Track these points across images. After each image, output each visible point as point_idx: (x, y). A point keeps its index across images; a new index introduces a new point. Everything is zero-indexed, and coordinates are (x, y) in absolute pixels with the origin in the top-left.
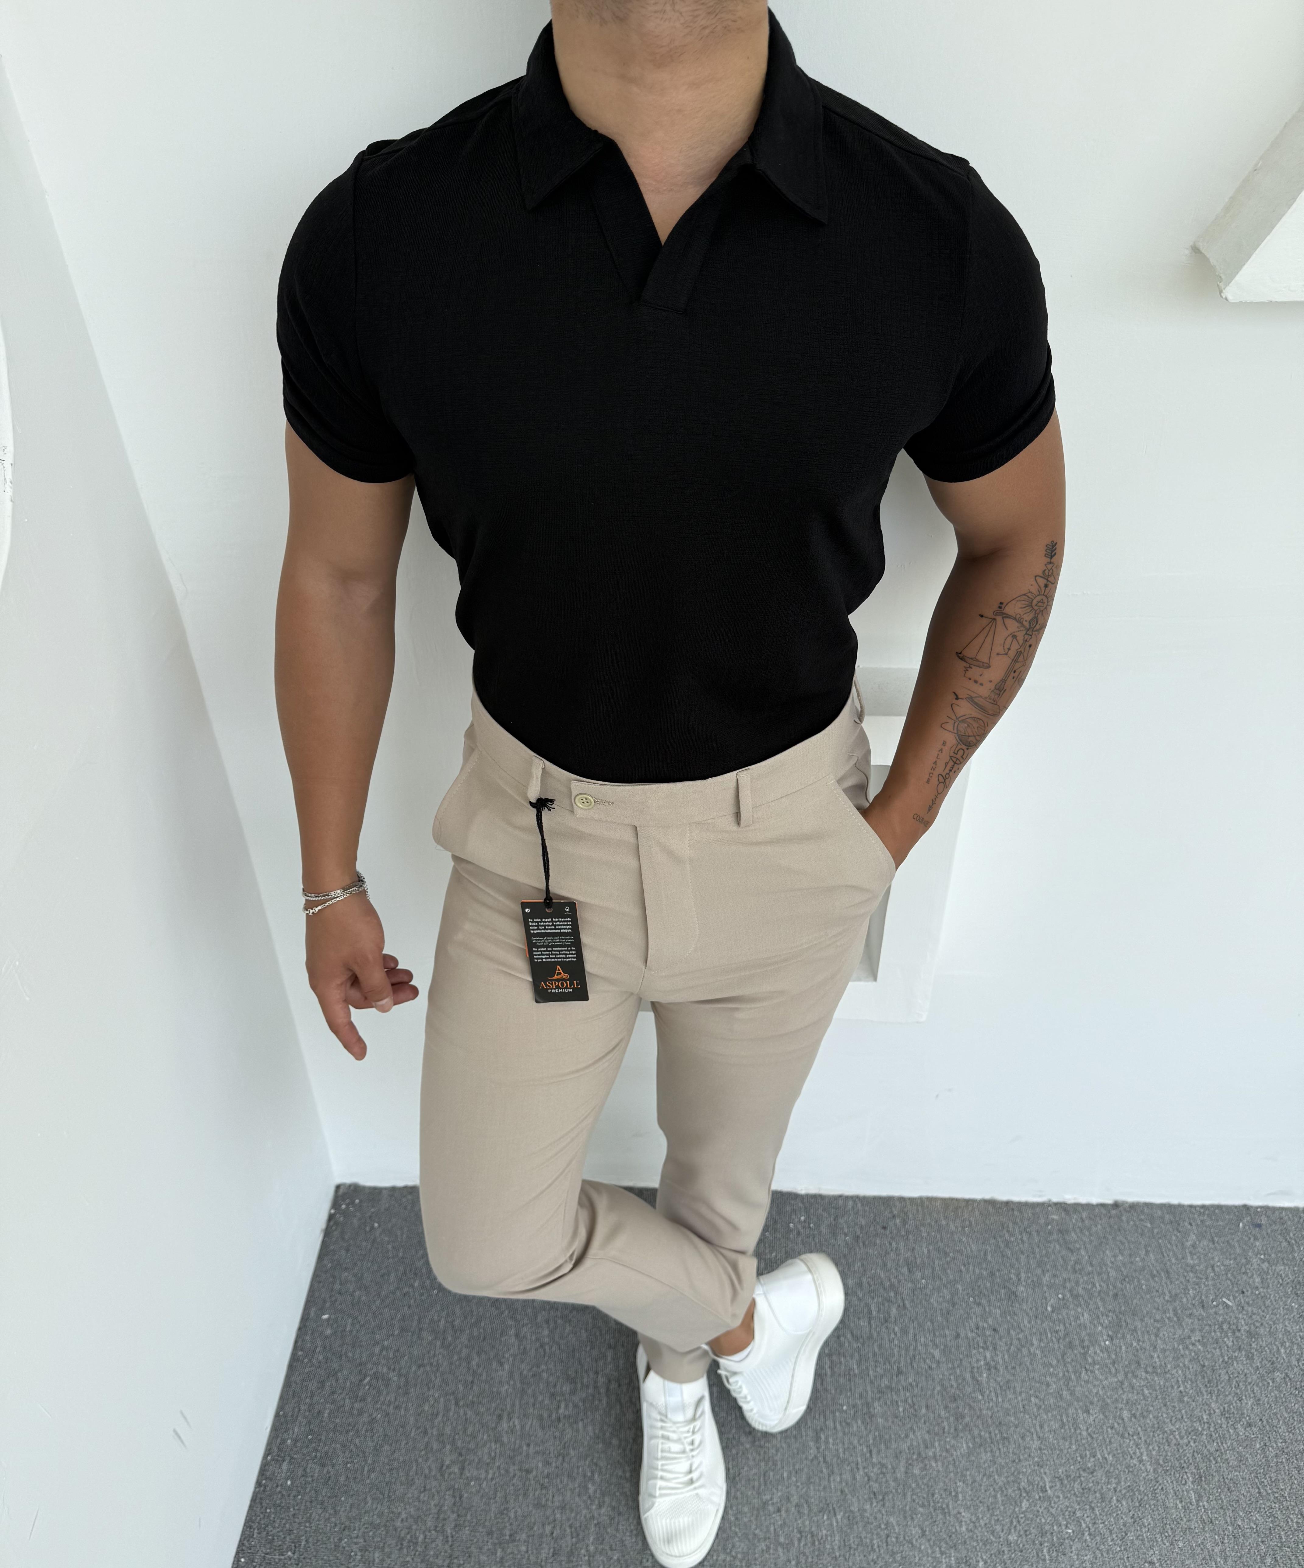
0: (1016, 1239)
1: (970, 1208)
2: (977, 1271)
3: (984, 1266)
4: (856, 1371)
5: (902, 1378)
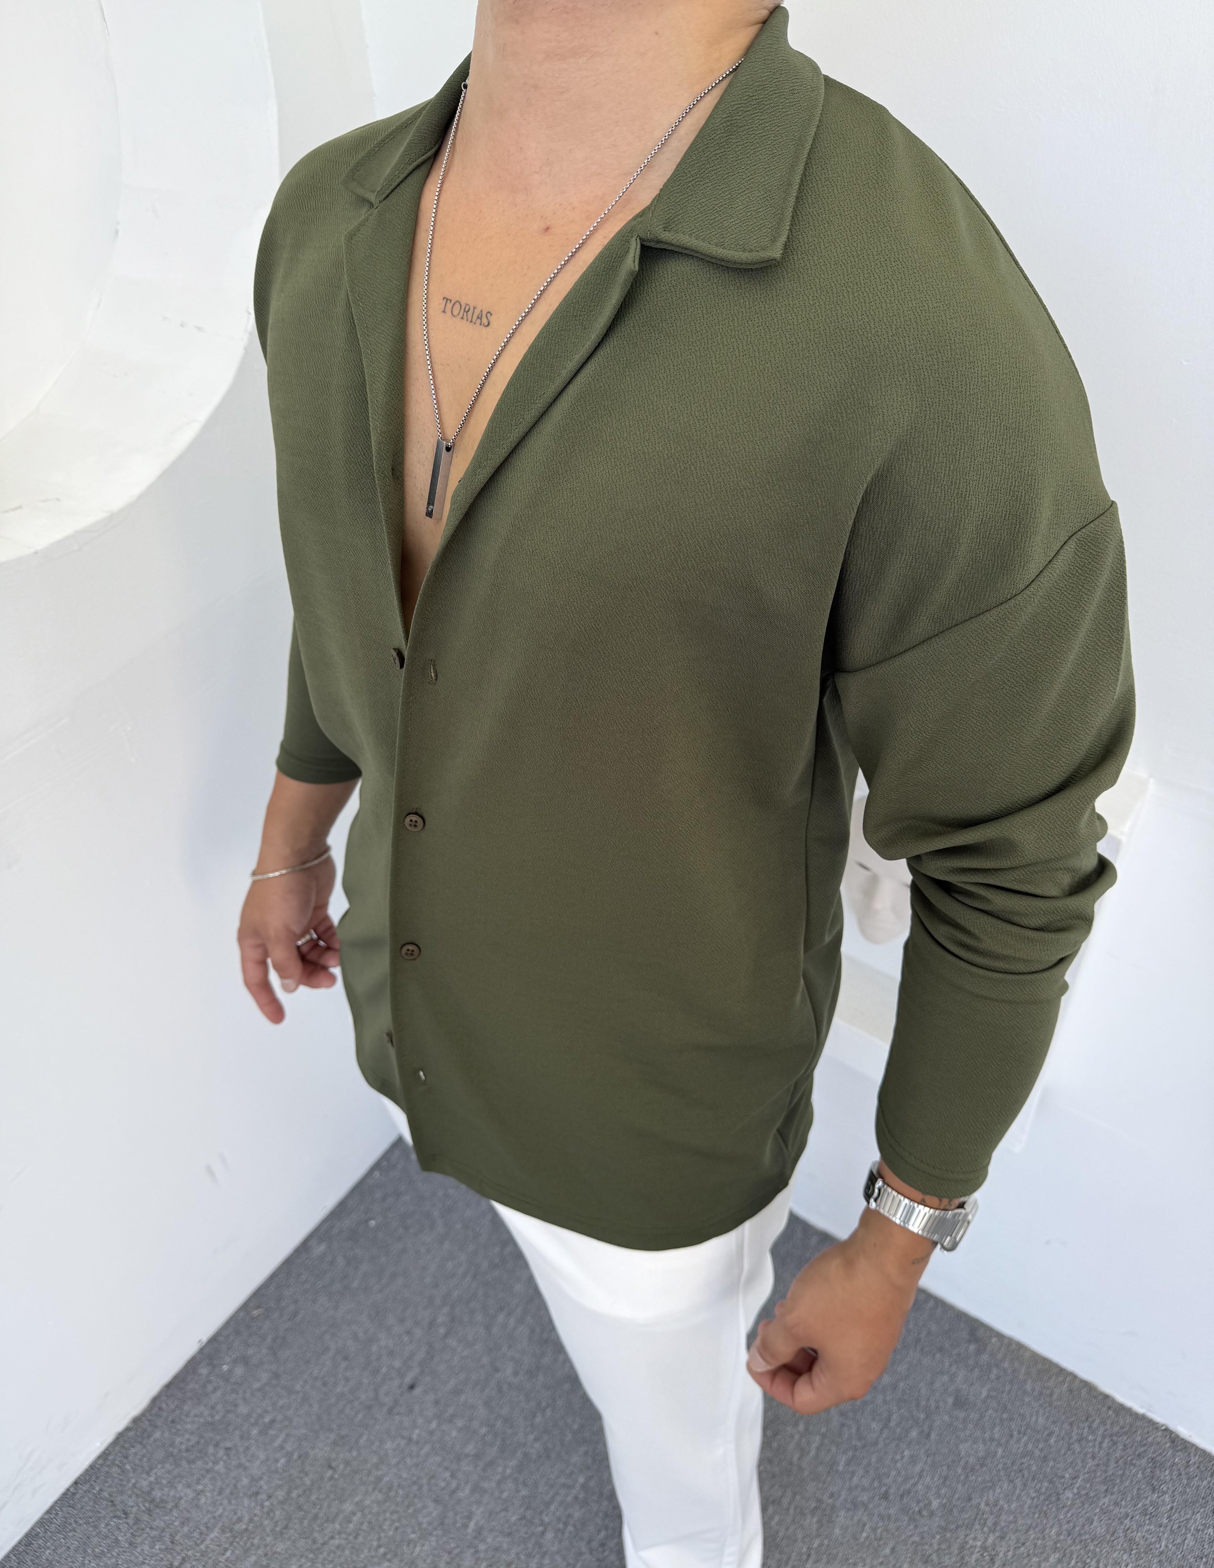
0: (1095, 1440)
1: (1061, 1379)
2: (1030, 1446)
3: (1041, 1446)
4: (841, 1468)
5: (884, 1504)
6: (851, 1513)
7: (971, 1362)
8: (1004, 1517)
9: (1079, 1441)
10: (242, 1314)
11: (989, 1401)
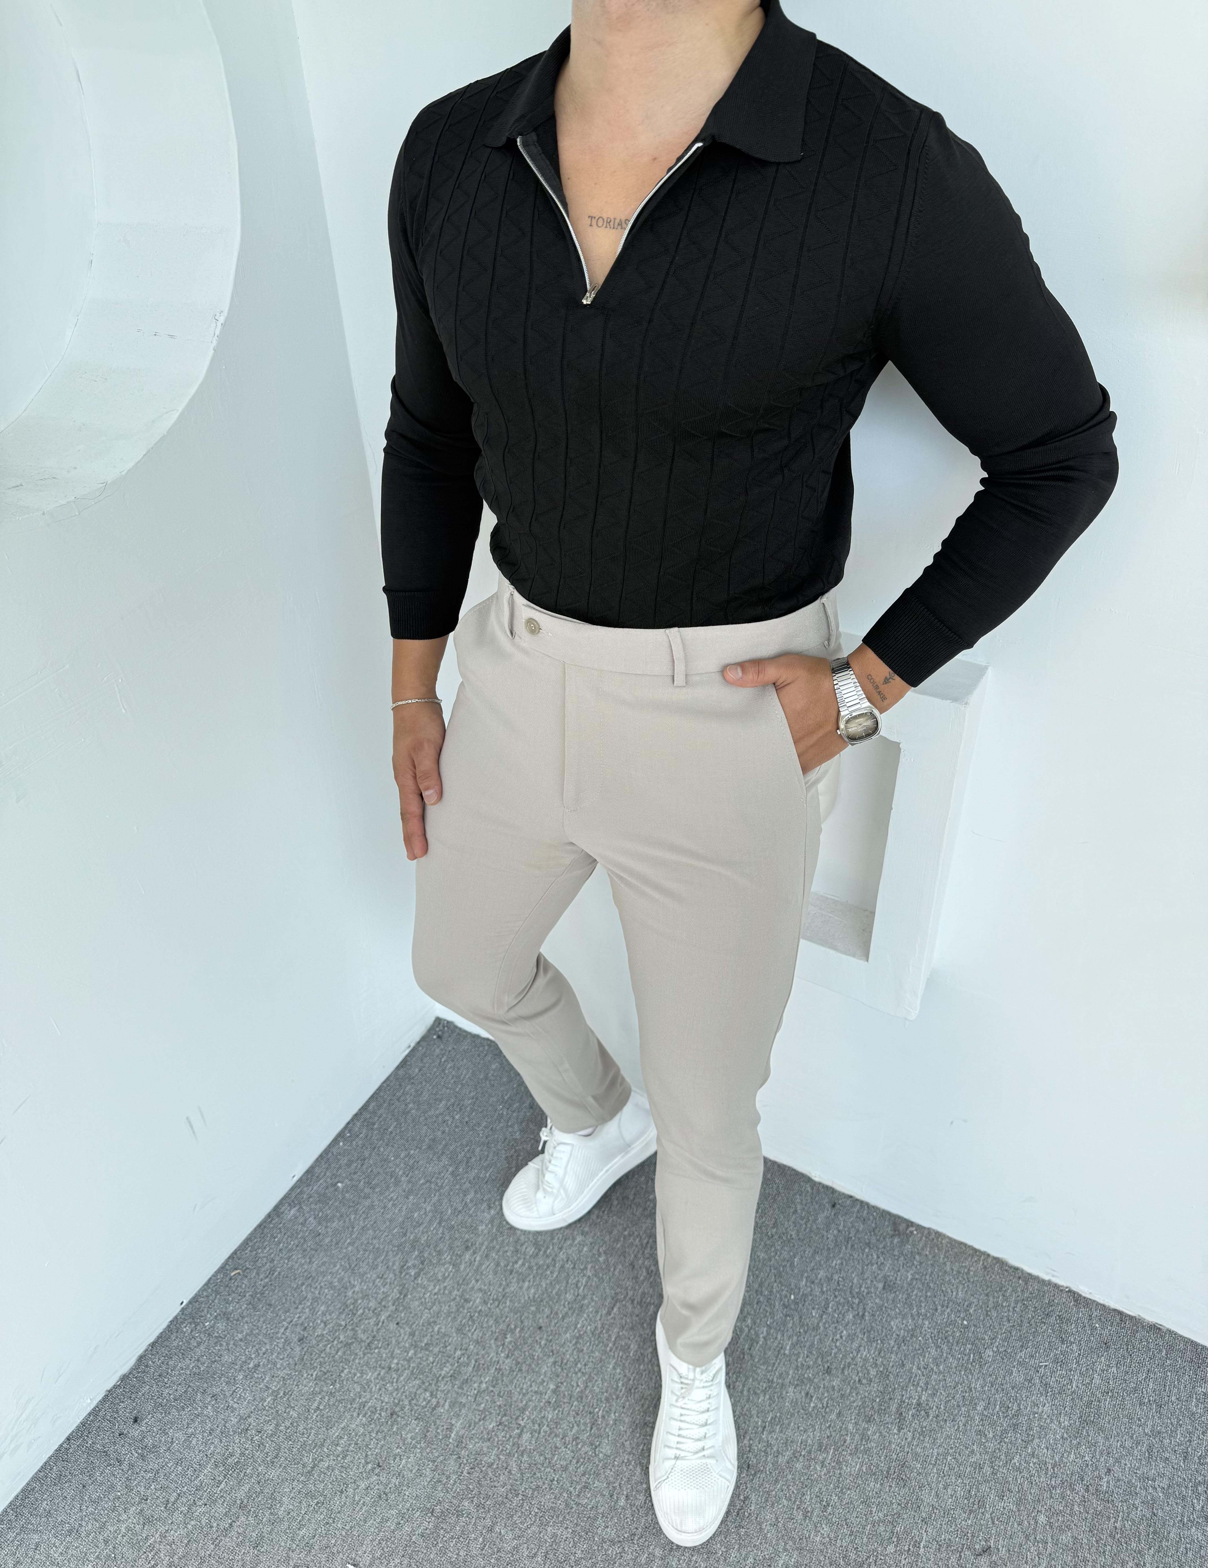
0: (1009, 1306)
1: (975, 1258)
6: (799, 1388)
7: (896, 1253)
8: (934, 1376)
9: (995, 1308)
10: (220, 1276)
11: (915, 1282)
